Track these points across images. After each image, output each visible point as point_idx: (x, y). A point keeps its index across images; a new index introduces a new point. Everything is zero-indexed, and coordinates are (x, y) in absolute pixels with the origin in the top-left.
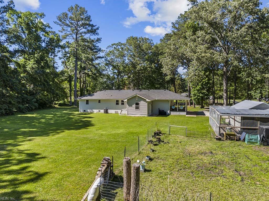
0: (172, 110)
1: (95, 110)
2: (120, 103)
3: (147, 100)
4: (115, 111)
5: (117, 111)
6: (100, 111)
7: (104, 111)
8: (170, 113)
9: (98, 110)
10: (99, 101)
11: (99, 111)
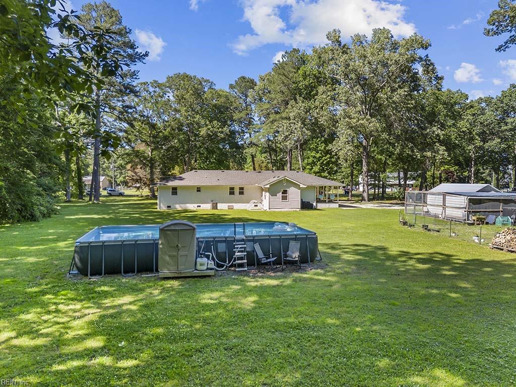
0: (319, 201)
1: (190, 205)
2: (237, 191)
3: (302, 186)
4: (228, 206)
5: (231, 206)
6: (200, 206)
7: (213, 205)
8: (316, 205)
9: (196, 205)
10: (198, 188)
11: (198, 206)
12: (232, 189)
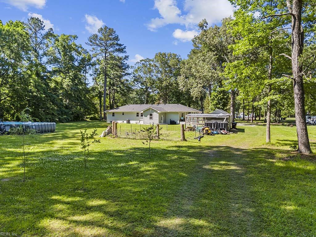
1: (120, 121)
2: (140, 115)
3: (158, 112)
4: (135, 122)
6: (124, 122)
7: (127, 121)
10: (123, 113)
12: (138, 113)
